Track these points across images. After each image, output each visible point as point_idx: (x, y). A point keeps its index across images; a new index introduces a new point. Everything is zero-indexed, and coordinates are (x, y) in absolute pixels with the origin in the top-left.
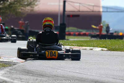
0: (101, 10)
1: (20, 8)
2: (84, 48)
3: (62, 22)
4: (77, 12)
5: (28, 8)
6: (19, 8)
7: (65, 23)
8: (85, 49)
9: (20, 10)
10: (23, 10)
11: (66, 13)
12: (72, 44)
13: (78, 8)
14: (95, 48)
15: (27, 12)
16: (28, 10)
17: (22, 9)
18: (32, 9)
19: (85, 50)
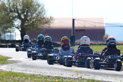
0: (104, 25)
1: (40, 25)
7: (75, 35)
9: (40, 27)
11: (75, 28)
13: (84, 25)
15: (45, 28)
16: (46, 26)
17: (42, 26)
18: (49, 25)
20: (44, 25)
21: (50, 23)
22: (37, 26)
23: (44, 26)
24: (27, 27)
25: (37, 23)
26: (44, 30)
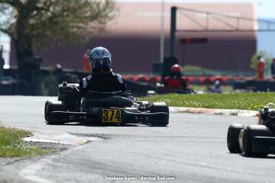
1: (76, 25)
2: (218, 111)
3: (168, 56)
4: (202, 31)
5: (94, 25)
6: (71, 24)
7: (176, 56)
8: (221, 114)
9: (75, 30)
10: (82, 30)
11: (177, 34)
12: (191, 102)
13: (204, 24)
14: (242, 111)
15: (91, 33)
16: (93, 28)
17: (79, 28)
18: (102, 26)
19: (220, 116)
20: (87, 24)
21: (107, 20)
22: (67, 26)
23: (89, 27)
24: (35, 32)
25: (68, 19)
26: (87, 38)
